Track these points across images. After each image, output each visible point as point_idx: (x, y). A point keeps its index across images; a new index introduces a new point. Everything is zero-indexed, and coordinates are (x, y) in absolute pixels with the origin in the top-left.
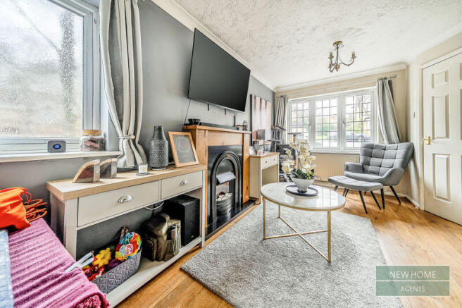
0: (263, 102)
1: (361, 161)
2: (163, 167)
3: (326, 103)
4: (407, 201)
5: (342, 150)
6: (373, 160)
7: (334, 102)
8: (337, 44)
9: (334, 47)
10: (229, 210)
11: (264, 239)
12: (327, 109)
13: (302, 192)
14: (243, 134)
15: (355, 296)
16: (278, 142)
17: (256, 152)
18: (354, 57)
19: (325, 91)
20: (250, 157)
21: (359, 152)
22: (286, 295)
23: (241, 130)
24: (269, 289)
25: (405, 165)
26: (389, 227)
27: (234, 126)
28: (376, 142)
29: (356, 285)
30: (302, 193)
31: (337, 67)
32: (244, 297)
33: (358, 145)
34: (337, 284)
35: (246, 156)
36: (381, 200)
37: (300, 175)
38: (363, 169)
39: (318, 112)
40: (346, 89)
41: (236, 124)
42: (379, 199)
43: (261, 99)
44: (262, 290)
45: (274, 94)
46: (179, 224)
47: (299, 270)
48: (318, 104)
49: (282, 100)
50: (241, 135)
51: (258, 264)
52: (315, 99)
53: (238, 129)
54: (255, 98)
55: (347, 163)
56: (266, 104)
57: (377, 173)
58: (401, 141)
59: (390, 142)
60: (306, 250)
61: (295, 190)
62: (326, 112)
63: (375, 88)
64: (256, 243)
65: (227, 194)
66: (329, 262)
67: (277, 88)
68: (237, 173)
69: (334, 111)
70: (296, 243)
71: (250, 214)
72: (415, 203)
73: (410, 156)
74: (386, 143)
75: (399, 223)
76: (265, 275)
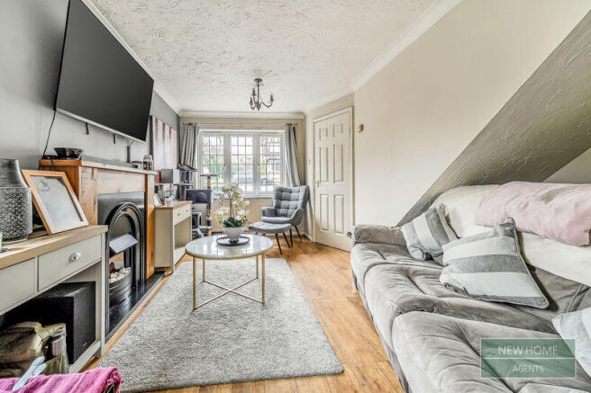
0: (167, 128)
1: (274, 205)
2: (23, 237)
3: (242, 140)
4: (305, 237)
5: (257, 195)
6: (284, 203)
7: (250, 140)
8: (258, 80)
9: (255, 83)
10: (128, 293)
11: (195, 309)
12: (242, 147)
13: (235, 242)
14: (146, 175)
15: (286, 320)
16: (188, 187)
17: (162, 201)
18: (272, 100)
19: (241, 127)
20: (156, 208)
21: (273, 196)
22: (235, 347)
23: (140, 169)
24: (218, 351)
25: (304, 206)
26: (297, 261)
27: (128, 161)
28: (285, 186)
29: (285, 312)
30: (234, 244)
31: (258, 106)
32: (192, 372)
33: (271, 188)
34: (273, 317)
35: (150, 207)
36: (290, 240)
37: (232, 223)
38: (275, 213)
39: (234, 150)
40: (260, 128)
41: (132, 160)
42: (289, 239)
43: (164, 125)
44: (210, 355)
45: (178, 118)
46: (64, 330)
47: (240, 322)
48: (234, 140)
49: (191, 129)
50: (143, 177)
51: (197, 335)
52: (230, 135)
53: (136, 167)
54: (157, 121)
55: (264, 208)
56: (170, 132)
57: (285, 215)
58: (301, 185)
59: (295, 185)
60: (241, 302)
61: (227, 241)
62: (242, 151)
63: (283, 132)
64: (186, 317)
65: (124, 270)
66: (263, 303)
67: (184, 110)
68: (138, 235)
69: (250, 151)
70: (231, 299)
71: (163, 289)
72: (310, 237)
73: (307, 198)
74: (291, 187)
75: (303, 256)
76: (208, 341)
